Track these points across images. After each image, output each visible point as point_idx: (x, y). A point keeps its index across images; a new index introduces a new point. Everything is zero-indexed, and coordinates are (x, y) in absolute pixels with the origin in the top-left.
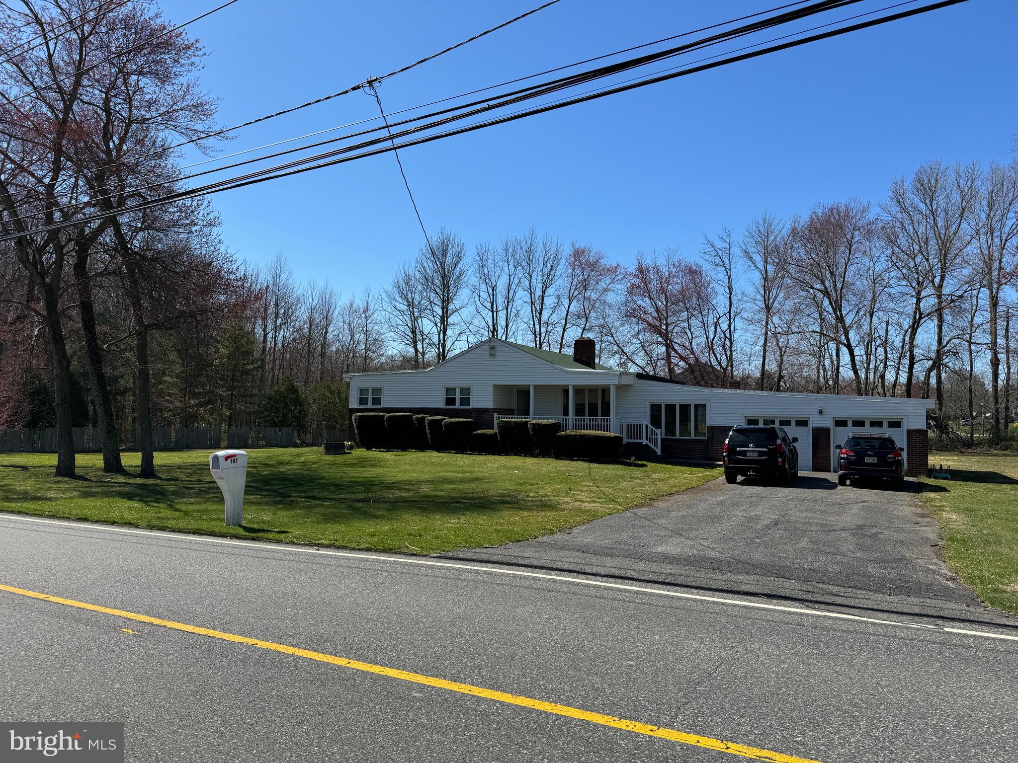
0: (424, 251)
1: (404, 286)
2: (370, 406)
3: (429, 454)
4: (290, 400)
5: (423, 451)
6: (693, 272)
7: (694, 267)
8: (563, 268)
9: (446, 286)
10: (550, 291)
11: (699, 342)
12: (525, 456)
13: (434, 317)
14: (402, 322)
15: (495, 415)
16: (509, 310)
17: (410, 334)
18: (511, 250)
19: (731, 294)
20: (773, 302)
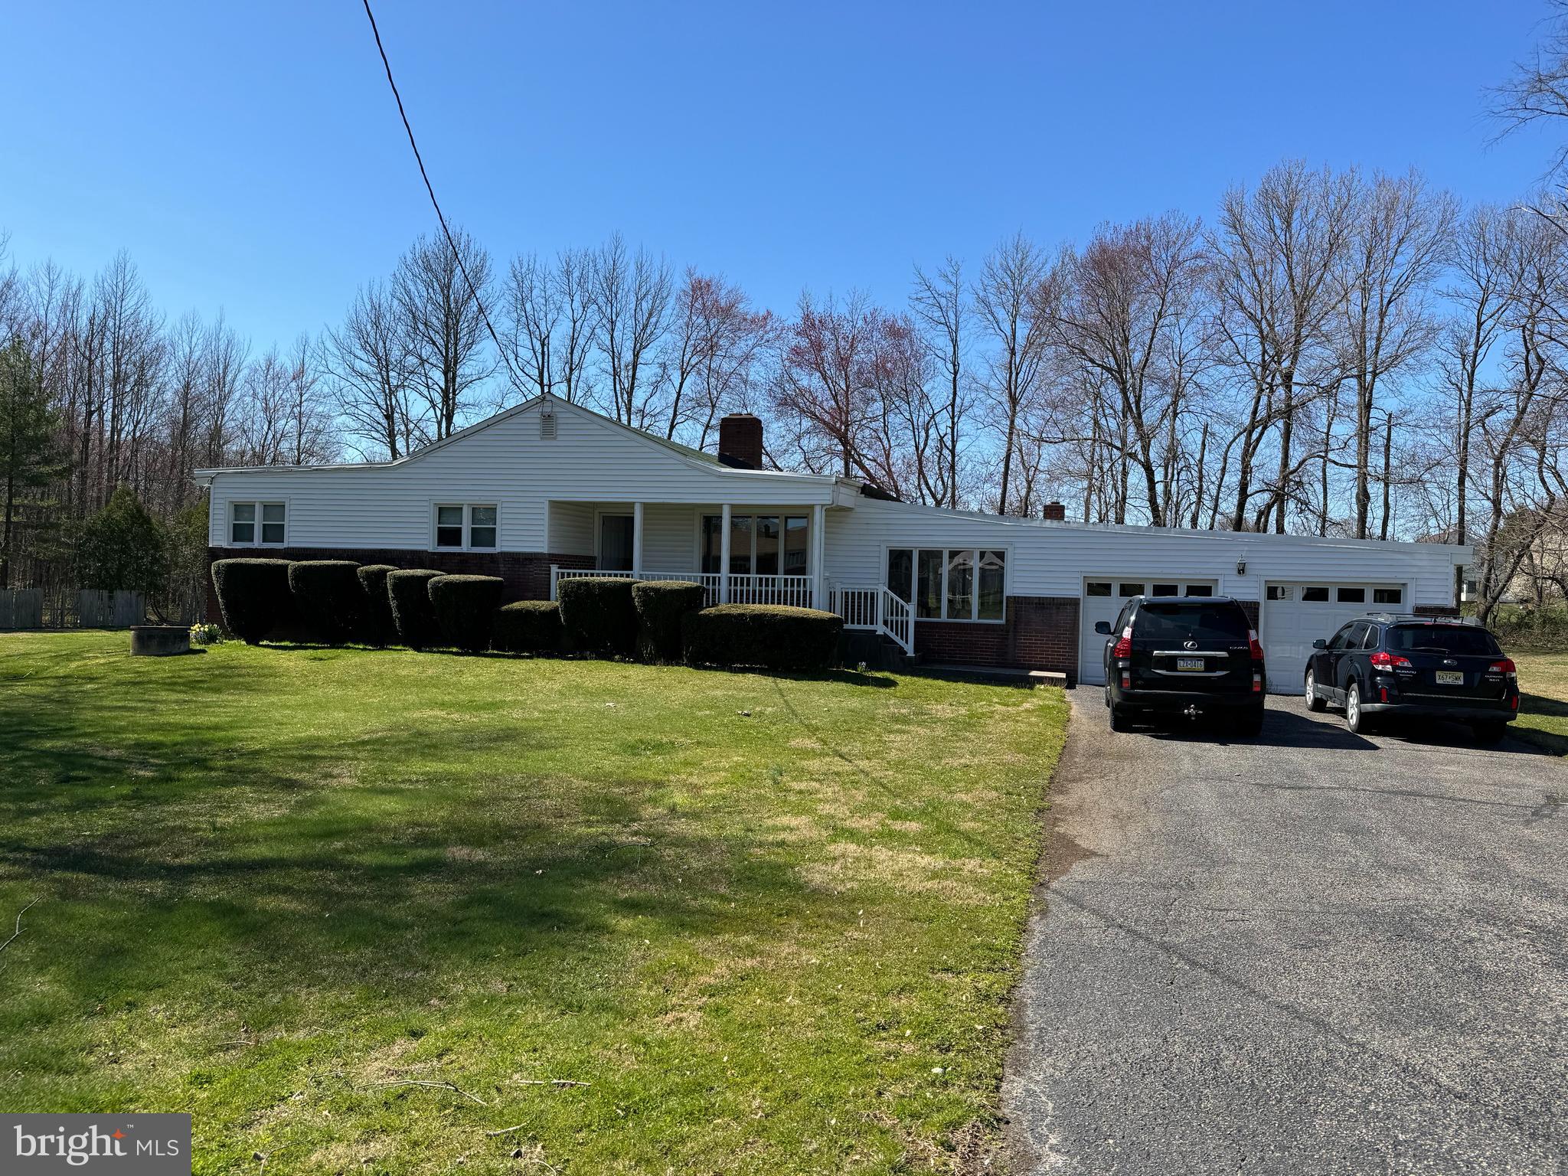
0: (409, 261)
1: (369, 327)
2: (257, 543)
3: (395, 655)
4: (133, 539)
5: (382, 648)
6: (897, 333)
7: (900, 323)
8: (671, 313)
9: (451, 328)
10: (647, 355)
11: (902, 454)
12: (622, 660)
13: (428, 387)
14: (364, 395)
15: (554, 569)
16: (573, 385)
17: (384, 422)
18: (576, 274)
19: (956, 373)
20: (1023, 391)
